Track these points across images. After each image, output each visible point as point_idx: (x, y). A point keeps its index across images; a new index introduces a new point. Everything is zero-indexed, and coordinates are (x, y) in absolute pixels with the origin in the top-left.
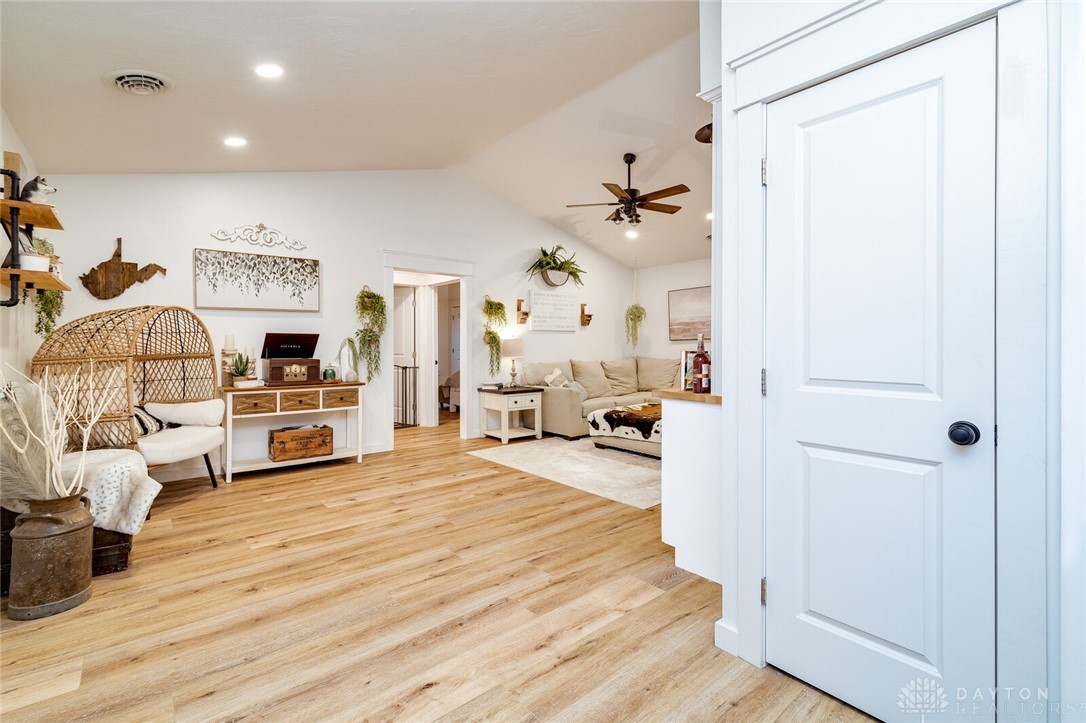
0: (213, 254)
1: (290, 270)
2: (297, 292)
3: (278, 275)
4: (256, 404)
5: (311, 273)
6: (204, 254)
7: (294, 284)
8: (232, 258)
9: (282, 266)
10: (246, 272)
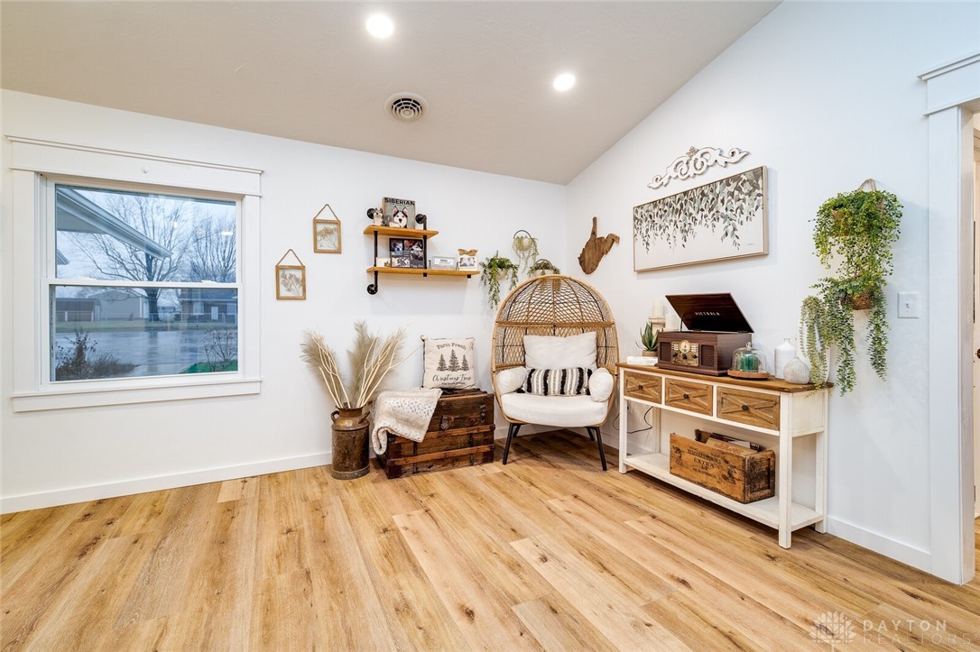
0: (646, 208)
1: (720, 198)
2: (730, 228)
3: (706, 212)
4: (641, 387)
5: (749, 194)
6: (640, 210)
7: (725, 218)
8: (661, 207)
9: (711, 197)
10: (674, 219)
